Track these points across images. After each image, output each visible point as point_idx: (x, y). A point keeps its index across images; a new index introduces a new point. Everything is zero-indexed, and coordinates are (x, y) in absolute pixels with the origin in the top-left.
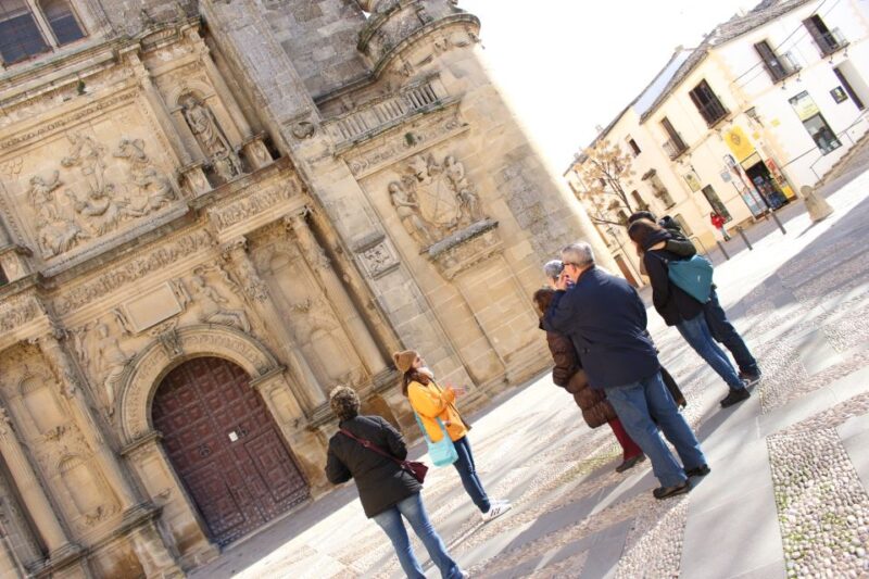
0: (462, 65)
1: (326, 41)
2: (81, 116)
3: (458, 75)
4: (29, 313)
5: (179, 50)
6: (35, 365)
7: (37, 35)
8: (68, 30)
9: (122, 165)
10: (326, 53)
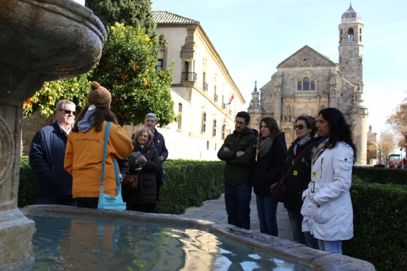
0: (359, 121)
1: (346, 106)
2: (309, 102)
3: (358, 122)
4: (292, 125)
5: (325, 99)
6: (289, 131)
7: (309, 87)
8: (313, 88)
9: (310, 111)
10: (345, 107)
